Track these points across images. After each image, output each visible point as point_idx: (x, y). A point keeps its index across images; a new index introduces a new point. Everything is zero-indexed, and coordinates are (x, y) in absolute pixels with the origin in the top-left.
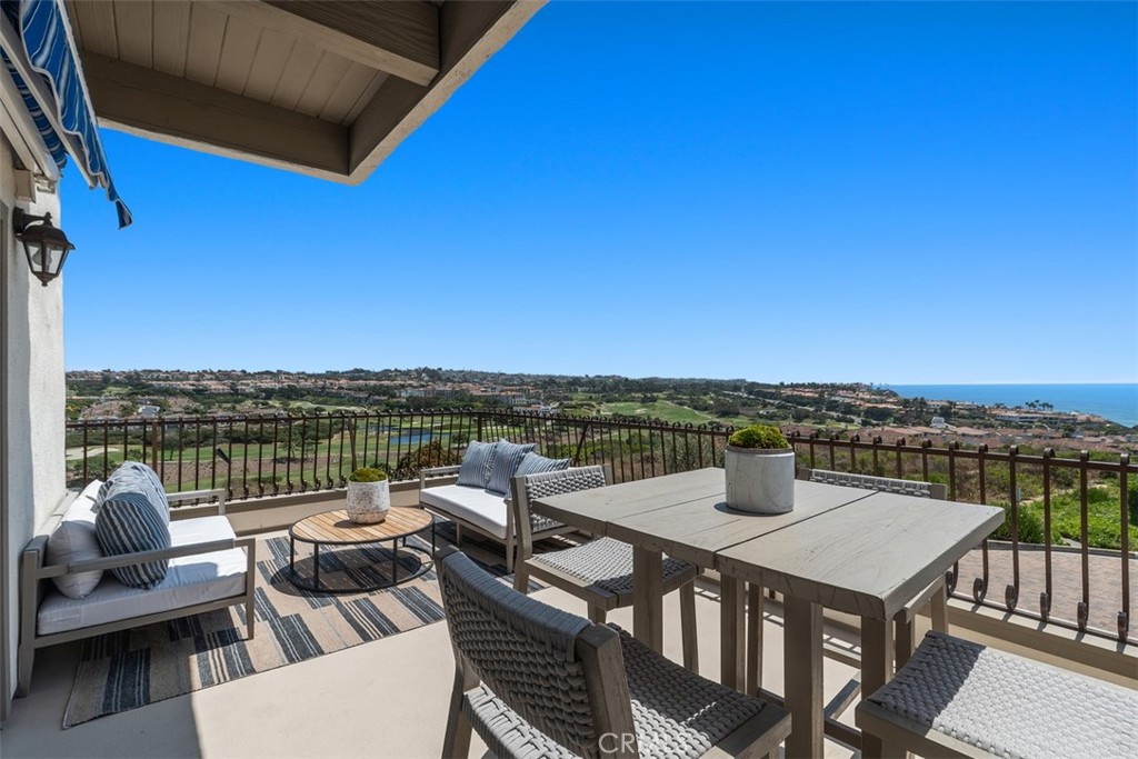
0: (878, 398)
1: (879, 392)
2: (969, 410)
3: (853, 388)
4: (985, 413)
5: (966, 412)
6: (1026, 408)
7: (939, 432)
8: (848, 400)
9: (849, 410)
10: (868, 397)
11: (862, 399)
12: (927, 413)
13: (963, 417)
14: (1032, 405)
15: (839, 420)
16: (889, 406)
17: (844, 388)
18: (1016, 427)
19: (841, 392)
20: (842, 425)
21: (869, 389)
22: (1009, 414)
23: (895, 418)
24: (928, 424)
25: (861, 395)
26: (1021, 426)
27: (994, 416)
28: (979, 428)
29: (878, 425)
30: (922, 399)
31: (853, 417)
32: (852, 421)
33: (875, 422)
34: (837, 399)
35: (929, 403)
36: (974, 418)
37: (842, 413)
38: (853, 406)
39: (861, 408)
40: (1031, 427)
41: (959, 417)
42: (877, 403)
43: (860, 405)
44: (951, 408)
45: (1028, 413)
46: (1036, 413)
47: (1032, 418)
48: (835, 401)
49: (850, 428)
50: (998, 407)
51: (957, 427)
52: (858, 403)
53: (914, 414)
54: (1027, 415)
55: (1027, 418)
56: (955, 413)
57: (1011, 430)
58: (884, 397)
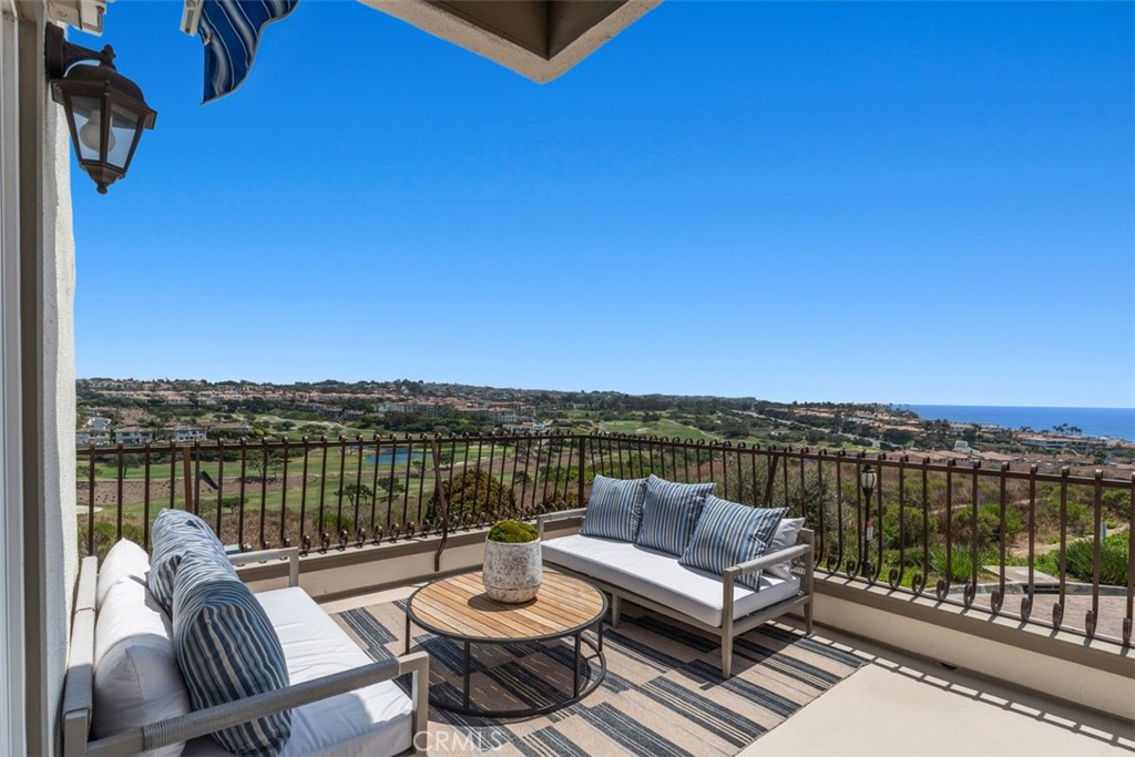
0: (897, 419)
1: (899, 413)
2: (994, 433)
3: (872, 409)
4: (1010, 436)
5: (990, 436)
6: (1053, 432)
7: (966, 457)
8: (865, 422)
9: (867, 431)
10: (887, 418)
11: (881, 421)
12: (950, 436)
13: (988, 441)
14: (1060, 429)
15: (856, 443)
16: (910, 428)
17: (862, 408)
18: (1042, 452)
19: (858, 413)
20: (860, 449)
21: (888, 409)
22: (1037, 438)
23: (916, 441)
24: (950, 448)
25: (880, 416)
26: (1049, 452)
27: (1020, 440)
28: (1005, 453)
29: (899, 449)
30: (945, 421)
31: (871, 440)
32: (870, 444)
33: (894, 445)
34: (854, 420)
35: (952, 425)
36: (998, 442)
37: (859, 435)
38: (871, 428)
39: (880, 430)
40: (1059, 453)
41: (984, 441)
42: (896, 425)
43: (879, 427)
44: (976, 431)
45: (1055, 437)
46: (1064, 437)
47: (1060, 443)
48: (853, 423)
49: (868, 451)
50: (1024, 430)
51: (982, 451)
52: (877, 425)
53: (936, 438)
54: (1055, 440)
55: (1054, 442)
56: (980, 437)
57: (1039, 456)
58: (904, 419)
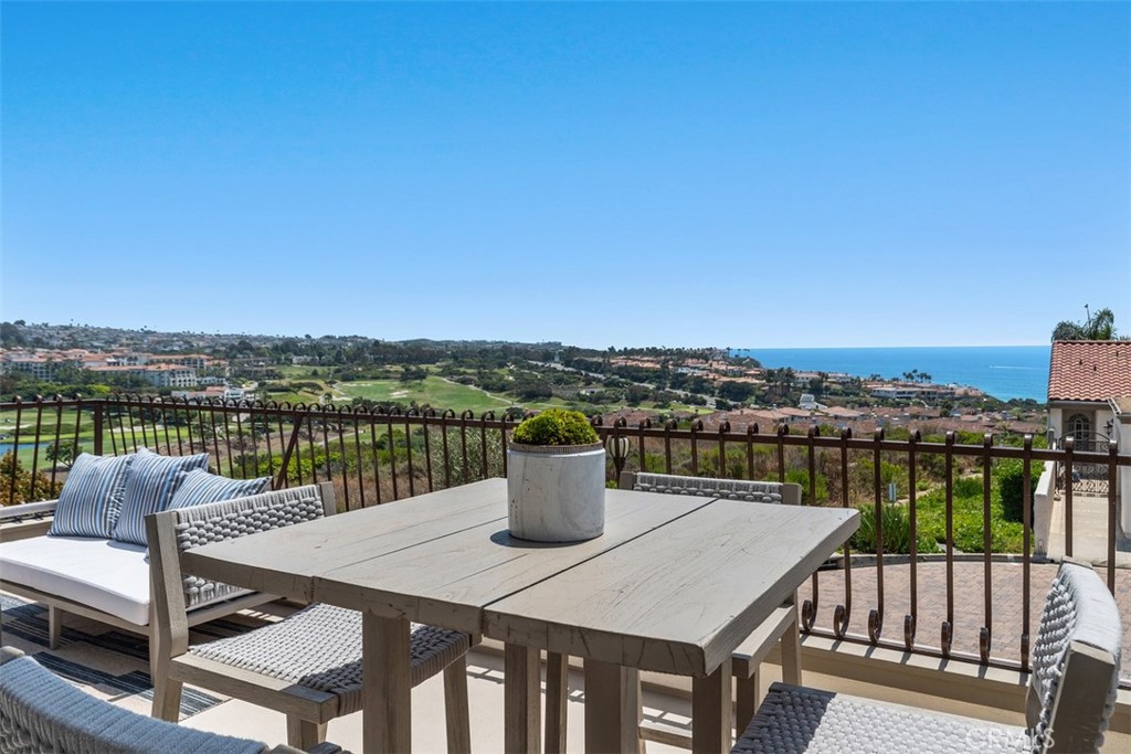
0: (736, 368)
1: (738, 361)
2: (843, 383)
3: (705, 355)
4: (859, 387)
5: (839, 387)
6: (903, 380)
7: (808, 414)
8: (698, 373)
9: (700, 386)
10: (724, 368)
11: (717, 371)
12: (795, 389)
13: (835, 393)
14: (909, 376)
15: (687, 401)
16: (750, 380)
17: (695, 355)
18: (893, 406)
19: (689, 361)
20: (692, 409)
21: (725, 356)
22: (889, 388)
23: (757, 397)
24: (795, 404)
25: (715, 365)
26: (898, 405)
27: (869, 391)
28: (853, 408)
29: (736, 407)
31: (706, 397)
32: (704, 403)
33: (732, 403)
34: (685, 371)
35: (797, 375)
36: (847, 395)
37: (692, 391)
38: (705, 381)
39: (715, 383)
40: (908, 405)
41: (831, 394)
42: (734, 376)
43: (714, 379)
44: (822, 382)
45: (905, 386)
46: (914, 386)
47: (910, 393)
48: (684, 375)
49: (701, 412)
50: (874, 379)
51: (830, 406)
52: (711, 376)
53: (779, 391)
54: (905, 389)
55: (904, 392)
56: (827, 388)
57: (886, 409)
58: (744, 368)
